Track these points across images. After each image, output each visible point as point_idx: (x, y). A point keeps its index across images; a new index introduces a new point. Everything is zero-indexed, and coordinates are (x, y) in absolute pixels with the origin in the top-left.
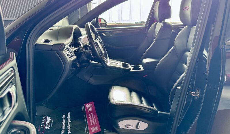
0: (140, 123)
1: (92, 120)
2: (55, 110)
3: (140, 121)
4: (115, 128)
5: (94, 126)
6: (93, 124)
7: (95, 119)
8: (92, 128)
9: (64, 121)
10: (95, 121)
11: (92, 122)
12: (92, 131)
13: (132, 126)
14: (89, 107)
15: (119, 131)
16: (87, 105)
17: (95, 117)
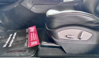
0: (83, 33)
1: (33, 36)
2: (6, 31)
3: (83, 31)
4: (54, 39)
5: (33, 41)
6: (33, 39)
7: (36, 36)
8: (32, 43)
9: (10, 38)
10: (35, 38)
11: (33, 38)
12: (32, 45)
13: (74, 36)
14: (32, 29)
15: (58, 42)
16: (30, 28)
17: (35, 35)
